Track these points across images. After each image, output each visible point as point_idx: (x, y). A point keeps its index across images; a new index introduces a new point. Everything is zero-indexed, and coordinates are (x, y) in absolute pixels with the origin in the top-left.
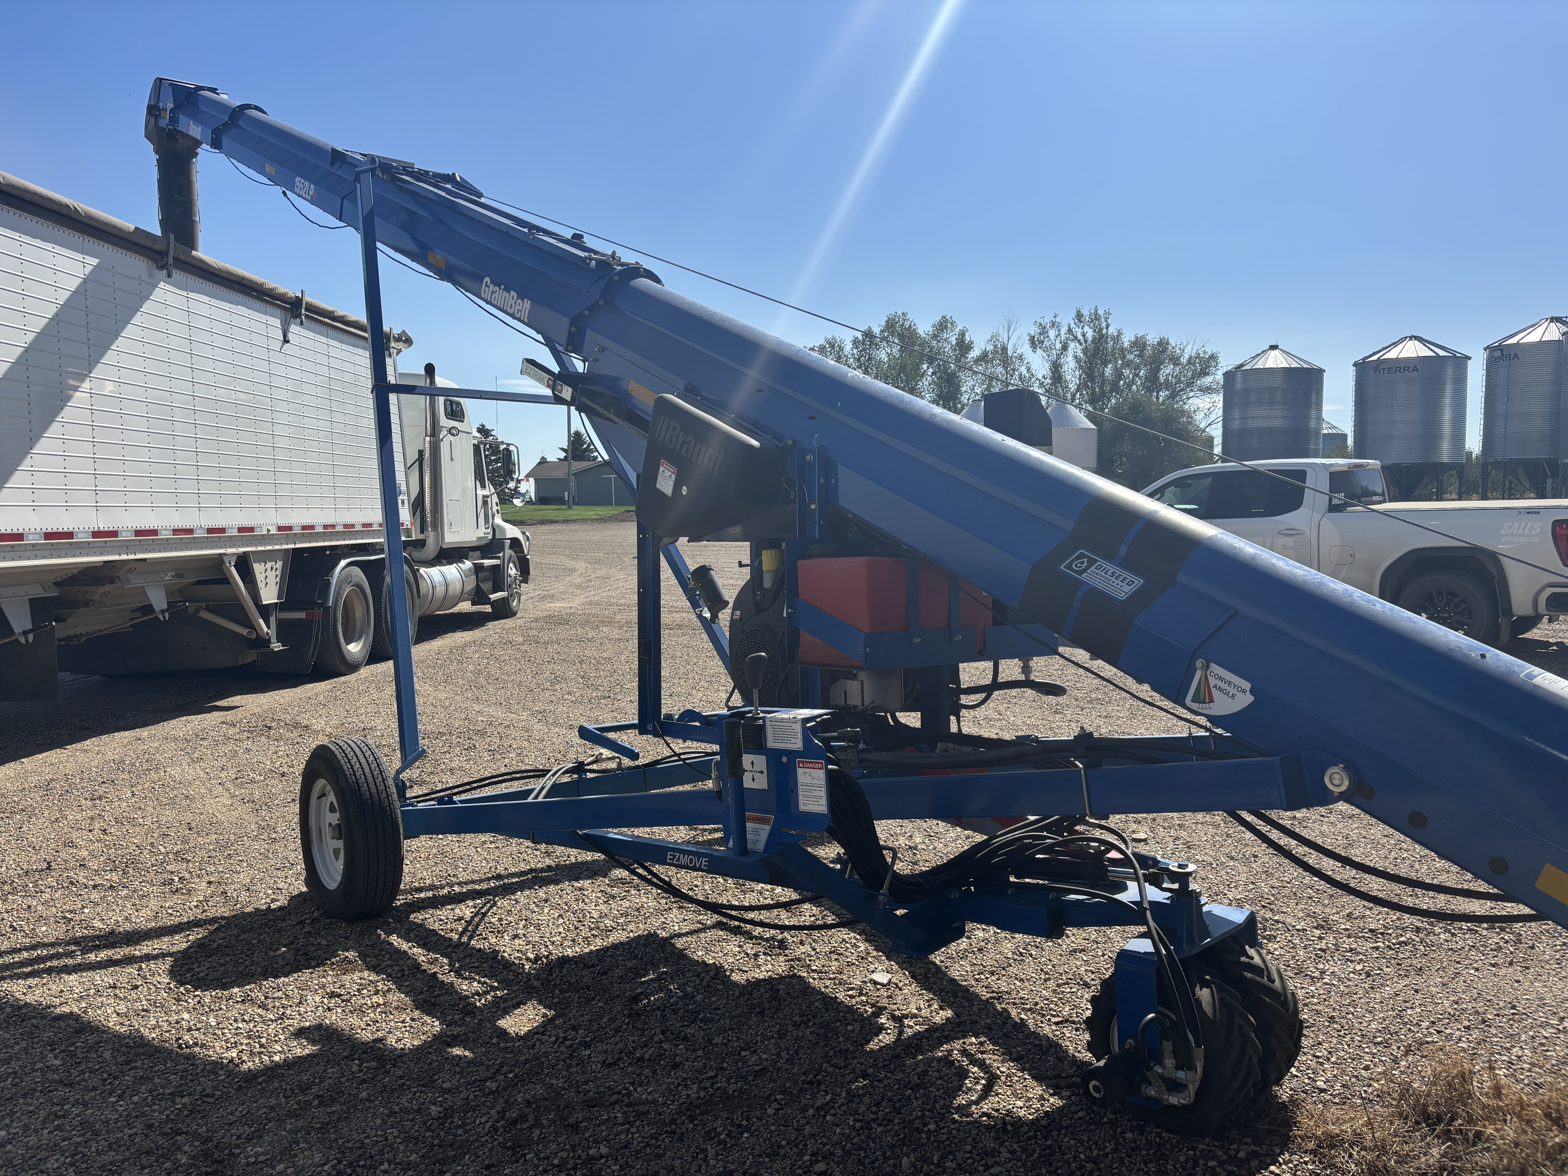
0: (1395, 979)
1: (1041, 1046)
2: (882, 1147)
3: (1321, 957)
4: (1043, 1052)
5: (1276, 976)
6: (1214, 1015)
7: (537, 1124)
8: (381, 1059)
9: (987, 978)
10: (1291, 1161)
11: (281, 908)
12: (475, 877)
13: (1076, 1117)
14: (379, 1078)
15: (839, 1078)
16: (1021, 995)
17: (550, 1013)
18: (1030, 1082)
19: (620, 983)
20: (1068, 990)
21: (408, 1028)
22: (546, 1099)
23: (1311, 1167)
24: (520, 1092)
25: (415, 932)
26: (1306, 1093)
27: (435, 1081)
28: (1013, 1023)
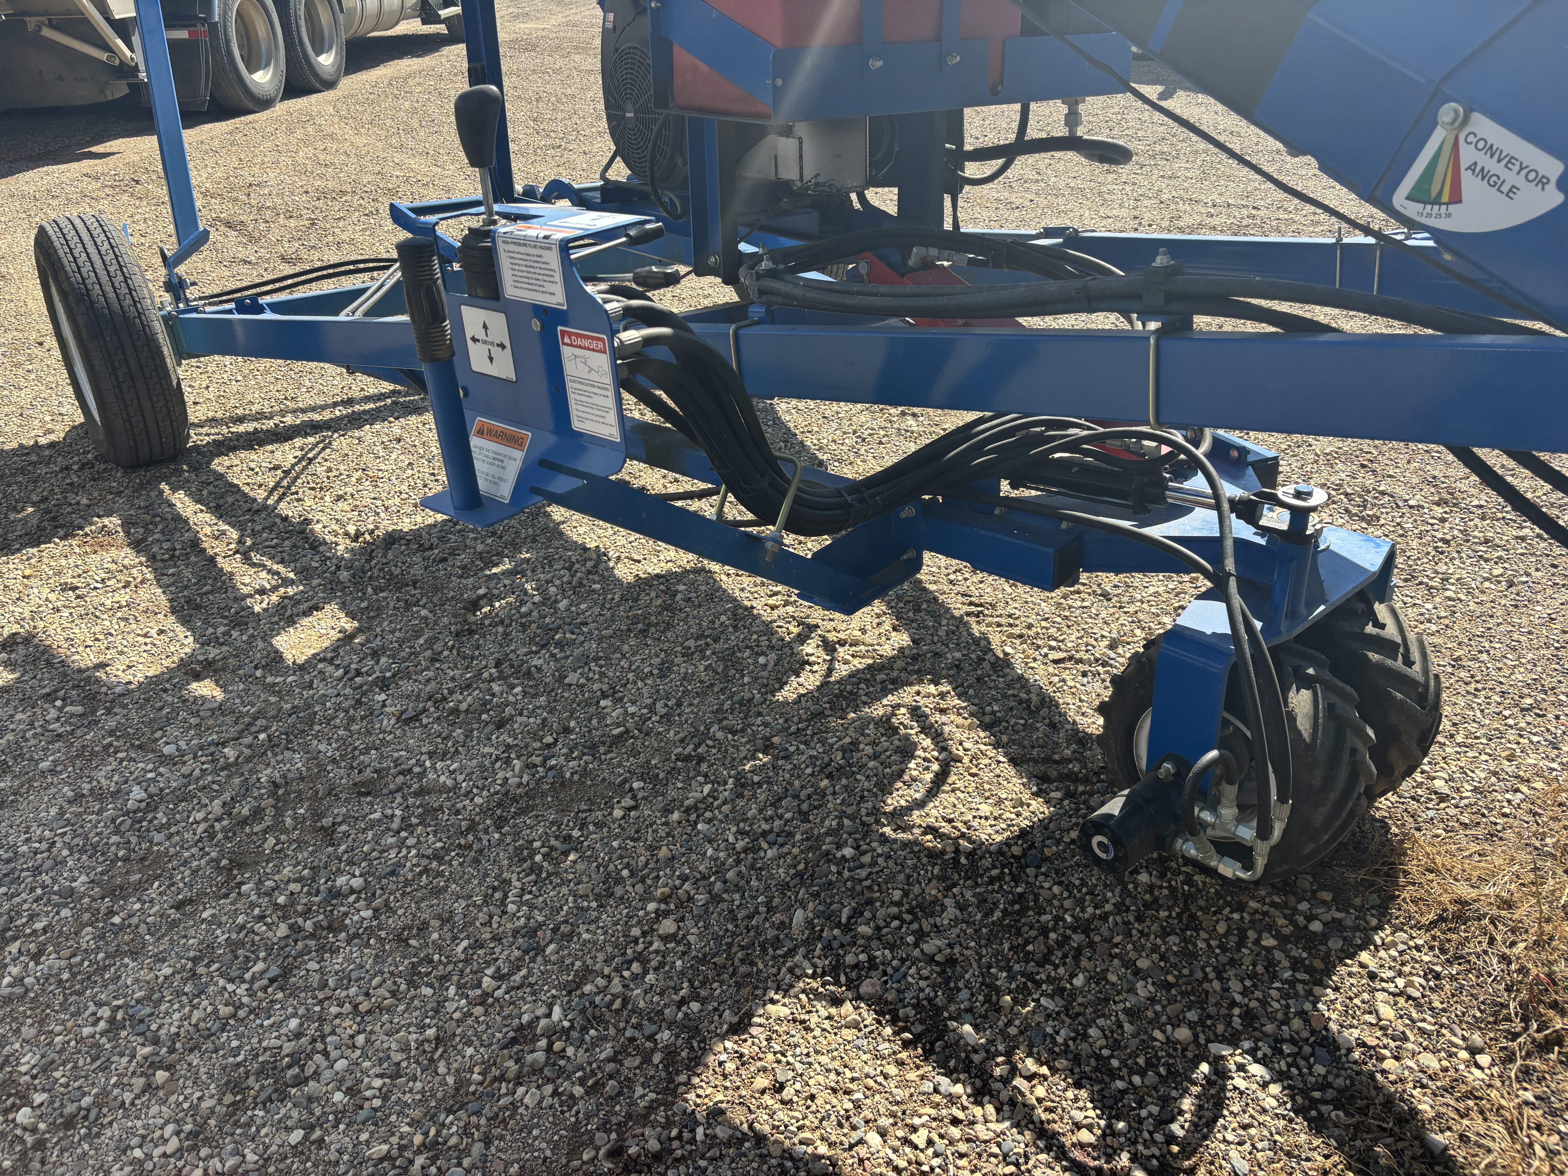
0: (1549, 592)
1: (1028, 701)
2: (768, 888)
3: (1442, 553)
4: (1031, 712)
5: (1416, 655)
6: (1314, 735)
7: (277, 827)
8: (94, 698)
9: (966, 579)
10: (1394, 944)
11: (52, 445)
12: (320, 401)
13: (1066, 839)
14: (79, 733)
15: (731, 750)
16: (1010, 610)
17: (349, 625)
18: (1008, 770)
19: (461, 577)
20: (1079, 603)
21: (148, 648)
22: (302, 779)
23: (1426, 958)
24: (268, 765)
25: (211, 488)
26: (1418, 801)
27: (157, 740)
28: (993, 659)
